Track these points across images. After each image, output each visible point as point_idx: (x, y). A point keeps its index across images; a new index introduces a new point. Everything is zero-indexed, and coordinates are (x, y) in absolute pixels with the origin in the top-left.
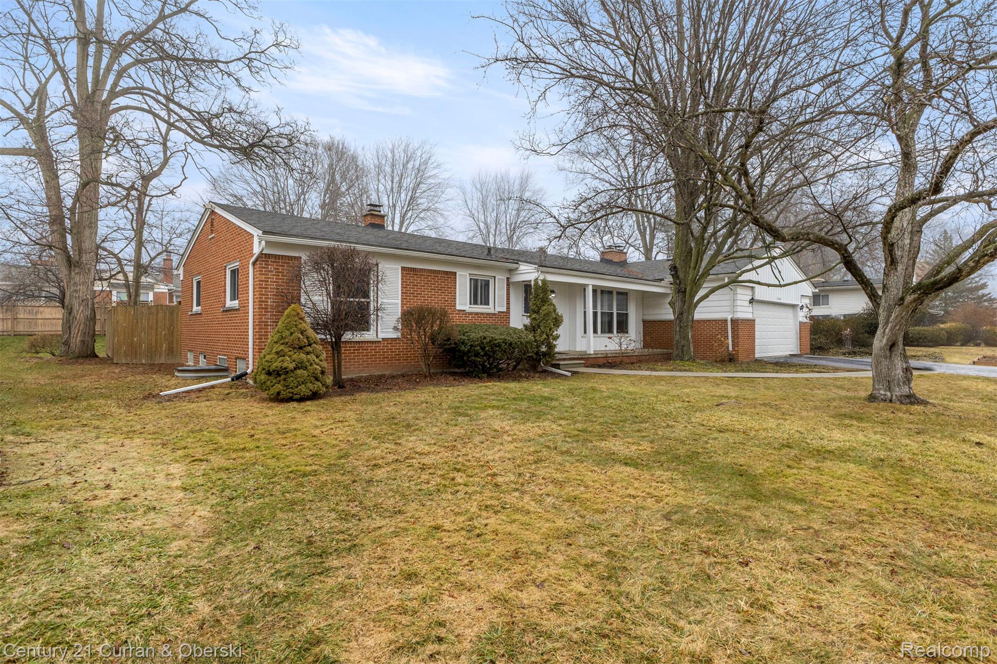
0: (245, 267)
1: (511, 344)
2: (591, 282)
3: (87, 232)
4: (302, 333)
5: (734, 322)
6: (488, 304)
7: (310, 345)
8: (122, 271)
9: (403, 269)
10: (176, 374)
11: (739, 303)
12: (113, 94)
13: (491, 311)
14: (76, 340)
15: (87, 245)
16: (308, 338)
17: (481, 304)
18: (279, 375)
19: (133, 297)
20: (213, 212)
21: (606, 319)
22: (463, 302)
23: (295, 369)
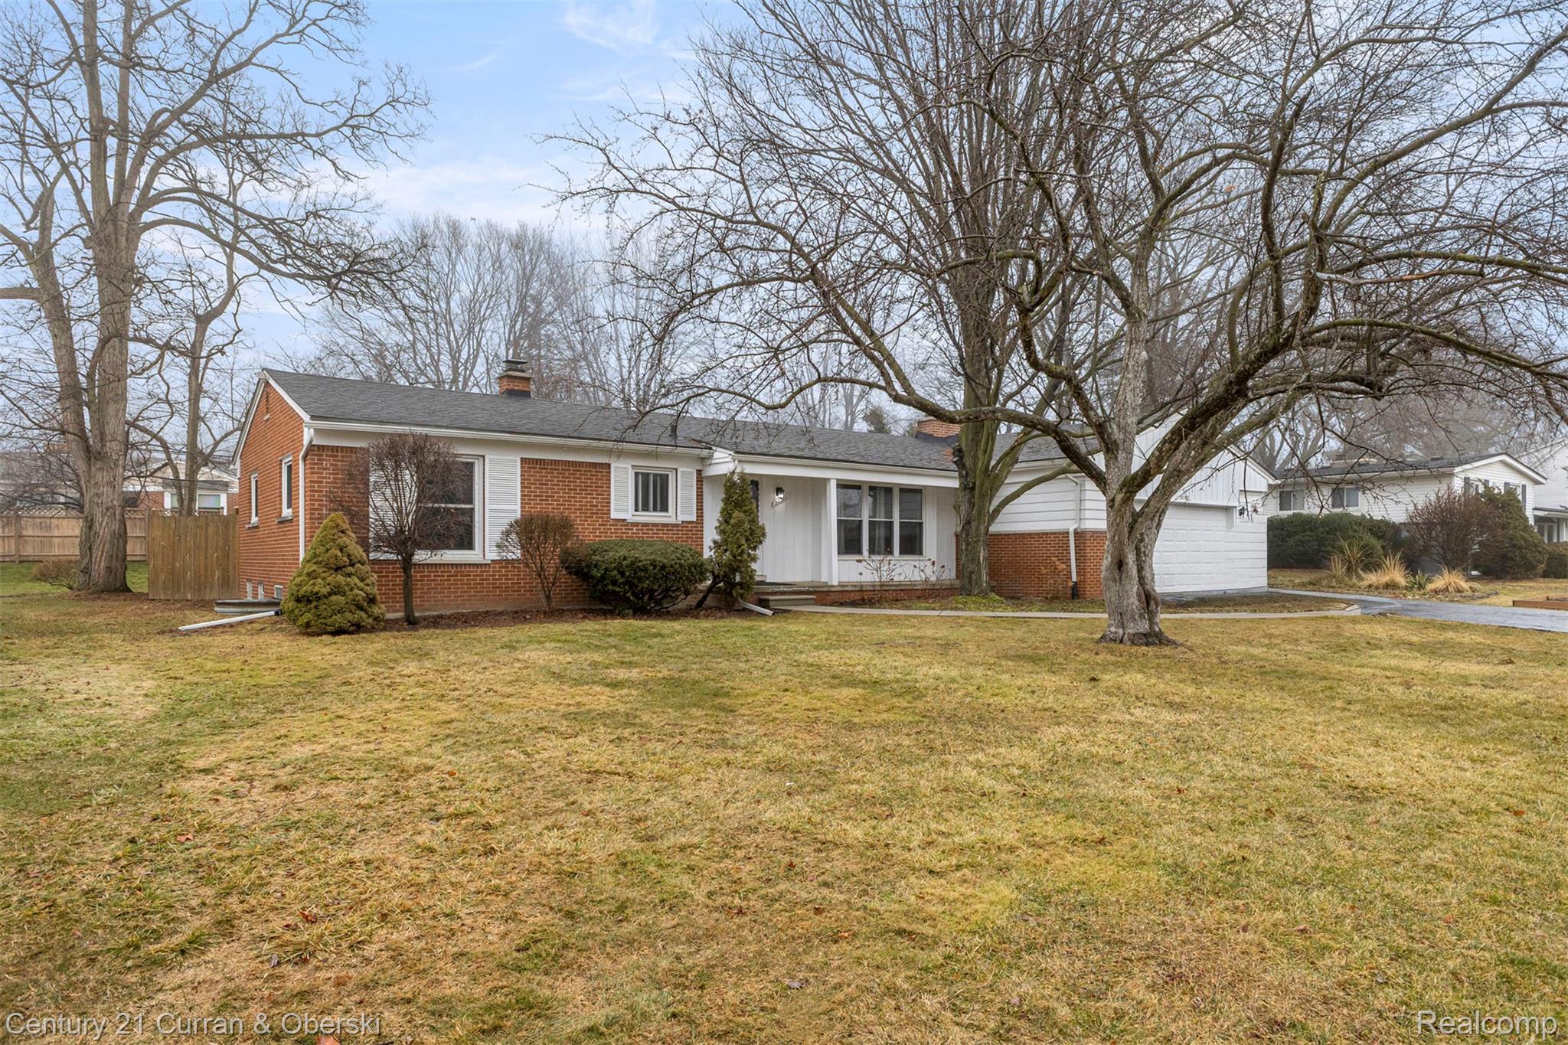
0: (296, 461)
1: (663, 567)
2: (834, 475)
3: (111, 408)
4: (341, 550)
5: (1079, 535)
6: (666, 510)
7: (352, 565)
8: (170, 463)
9: (523, 460)
10: (217, 609)
11: (1088, 505)
12: (146, 203)
13: (672, 520)
14: (99, 567)
15: (110, 429)
16: (349, 556)
17: (655, 510)
18: (310, 602)
19: (186, 503)
20: (267, 384)
21: (881, 533)
22: (622, 505)
23: (330, 594)
